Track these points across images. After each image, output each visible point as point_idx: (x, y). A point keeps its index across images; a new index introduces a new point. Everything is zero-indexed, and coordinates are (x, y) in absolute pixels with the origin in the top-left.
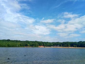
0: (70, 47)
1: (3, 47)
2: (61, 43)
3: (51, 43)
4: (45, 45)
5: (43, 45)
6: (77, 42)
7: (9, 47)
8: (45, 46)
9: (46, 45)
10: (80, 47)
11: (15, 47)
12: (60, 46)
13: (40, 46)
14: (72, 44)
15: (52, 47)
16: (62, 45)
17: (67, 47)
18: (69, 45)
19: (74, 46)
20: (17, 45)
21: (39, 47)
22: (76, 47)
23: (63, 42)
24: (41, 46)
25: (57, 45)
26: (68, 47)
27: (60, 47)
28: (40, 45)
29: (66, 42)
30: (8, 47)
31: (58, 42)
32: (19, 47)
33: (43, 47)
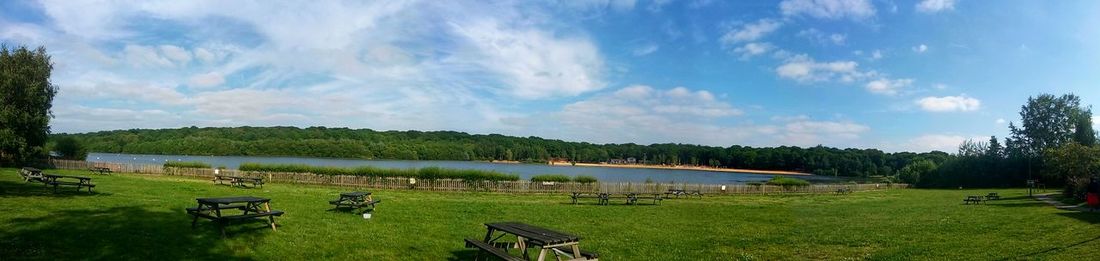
0: (677, 167)
1: (403, 159)
2: (643, 148)
3: (601, 146)
4: (574, 155)
5: (564, 154)
6: (725, 147)
7: (424, 159)
8: (576, 160)
9: (579, 158)
10: (729, 168)
11: (444, 159)
12: (637, 162)
13: (556, 158)
14: (706, 156)
15: (605, 164)
16: (645, 157)
17: (667, 164)
18: (675, 157)
19: (711, 161)
20: (466, 153)
21: (550, 163)
22: (715, 167)
23: (653, 146)
24: (557, 160)
25: (625, 157)
26: (669, 167)
27: (638, 166)
28: (552, 156)
29: (664, 145)
30: (420, 159)
31: (629, 145)
32: (470, 160)
33: (566, 164)
